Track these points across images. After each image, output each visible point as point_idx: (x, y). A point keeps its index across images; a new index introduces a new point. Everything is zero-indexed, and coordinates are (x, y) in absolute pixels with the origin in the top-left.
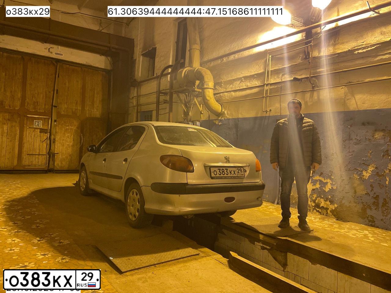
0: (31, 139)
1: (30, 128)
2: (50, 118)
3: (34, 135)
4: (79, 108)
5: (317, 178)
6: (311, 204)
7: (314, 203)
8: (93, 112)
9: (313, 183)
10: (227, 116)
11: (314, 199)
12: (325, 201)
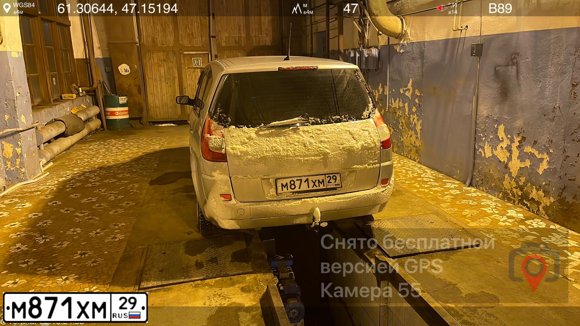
0: (192, 82)
1: (189, 68)
2: (209, 53)
3: (195, 77)
4: (243, 35)
5: (528, 149)
6: (517, 192)
7: (521, 191)
8: (261, 38)
9: (521, 158)
10: (410, 38)
11: (521, 183)
12: (538, 190)
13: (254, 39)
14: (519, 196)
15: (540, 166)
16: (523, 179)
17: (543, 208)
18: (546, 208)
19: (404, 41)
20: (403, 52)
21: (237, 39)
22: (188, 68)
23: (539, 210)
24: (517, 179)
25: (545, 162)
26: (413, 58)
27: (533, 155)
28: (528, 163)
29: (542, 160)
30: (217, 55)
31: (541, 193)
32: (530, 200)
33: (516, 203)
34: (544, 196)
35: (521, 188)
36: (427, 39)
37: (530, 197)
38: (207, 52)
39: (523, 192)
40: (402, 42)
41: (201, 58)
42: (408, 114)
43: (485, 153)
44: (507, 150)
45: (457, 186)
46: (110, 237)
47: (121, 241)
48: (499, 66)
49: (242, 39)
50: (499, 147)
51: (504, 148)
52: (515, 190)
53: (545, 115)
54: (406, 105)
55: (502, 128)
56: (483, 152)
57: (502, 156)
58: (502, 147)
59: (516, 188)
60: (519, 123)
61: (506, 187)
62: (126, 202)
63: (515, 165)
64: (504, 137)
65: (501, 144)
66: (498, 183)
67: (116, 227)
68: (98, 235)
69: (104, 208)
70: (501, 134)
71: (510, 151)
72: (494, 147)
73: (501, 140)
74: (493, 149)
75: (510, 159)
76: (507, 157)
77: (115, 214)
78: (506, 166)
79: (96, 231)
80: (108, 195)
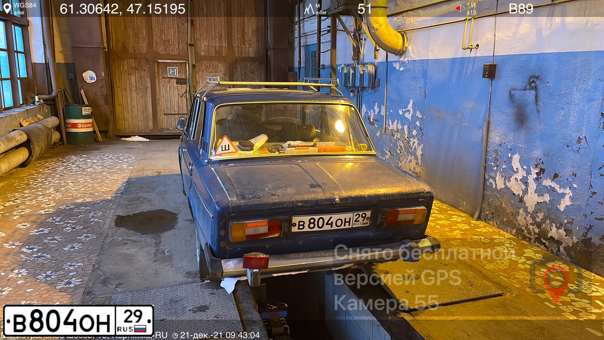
0: (166, 93)
2: (187, 62)
3: (170, 88)
4: (224, 45)
5: (547, 182)
6: (533, 229)
7: (539, 229)
8: (244, 49)
9: (540, 191)
10: (412, 55)
11: (538, 220)
12: (558, 228)
13: (236, 49)
14: (535, 234)
15: (562, 202)
16: (541, 216)
17: (565, 248)
18: (567, 249)
19: (404, 58)
20: (403, 71)
21: (217, 49)
22: (163, 78)
23: (559, 250)
24: (534, 215)
25: (567, 198)
26: (414, 78)
27: (553, 190)
28: (547, 198)
29: (563, 195)
30: (194, 65)
31: (562, 231)
32: (549, 239)
33: (533, 241)
34: (566, 236)
35: (539, 225)
36: (431, 57)
37: (550, 235)
38: (185, 61)
39: (541, 230)
40: (402, 59)
41: (177, 68)
42: (408, 138)
43: (496, 184)
44: (522, 183)
45: (464, 219)
46: (64, 281)
47: (76, 287)
48: (514, 90)
49: (224, 49)
50: (513, 179)
51: (519, 180)
52: (531, 227)
53: (568, 146)
54: (406, 127)
55: (516, 158)
56: (493, 183)
57: (516, 188)
58: (516, 179)
59: (532, 224)
60: (537, 153)
61: (521, 223)
62: (85, 235)
63: (532, 199)
64: (520, 167)
65: (516, 176)
66: (511, 218)
67: (72, 268)
68: (48, 279)
69: (57, 242)
70: (516, 164)
71: (526, 184)
72: (507, 178)
73: (515, 170)
74: (506, 181)
75: (526, 192)
76: (522, 190)
77: (71, 250)
78: (521, 200)
79: (45, 273)
80: (64, 226)
